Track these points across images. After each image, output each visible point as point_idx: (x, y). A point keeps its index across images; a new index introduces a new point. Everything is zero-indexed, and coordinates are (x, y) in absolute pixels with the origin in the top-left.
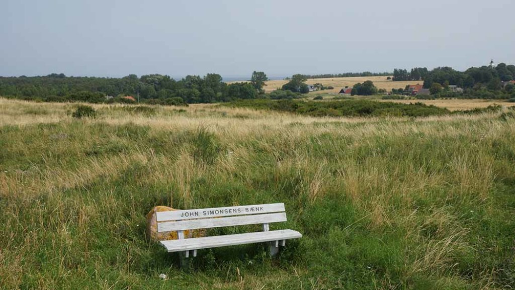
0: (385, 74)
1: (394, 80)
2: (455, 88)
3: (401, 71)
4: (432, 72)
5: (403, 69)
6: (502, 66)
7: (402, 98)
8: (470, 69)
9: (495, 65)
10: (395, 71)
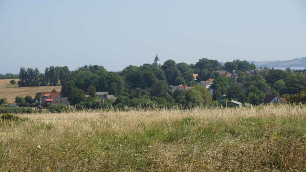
0: (8, 76)
1: (21, 85)
2: (105, 96)
3: (30, 71)
5: (34, 69)
6: (169, 64)
8: (128, 68)
9: (161, 63)
10: (22, 71)
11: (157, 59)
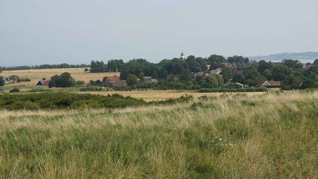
0: (83, 66)
1: (92, 71)
2: (150, 79)
3: (98, 62)
4: (128, 64)
5: (100, 61)
6: (191, 58)
7: (100, 90)
8: (163, 61)
9: (185, 57)
10: (93, 62)
11: (182, 55)
